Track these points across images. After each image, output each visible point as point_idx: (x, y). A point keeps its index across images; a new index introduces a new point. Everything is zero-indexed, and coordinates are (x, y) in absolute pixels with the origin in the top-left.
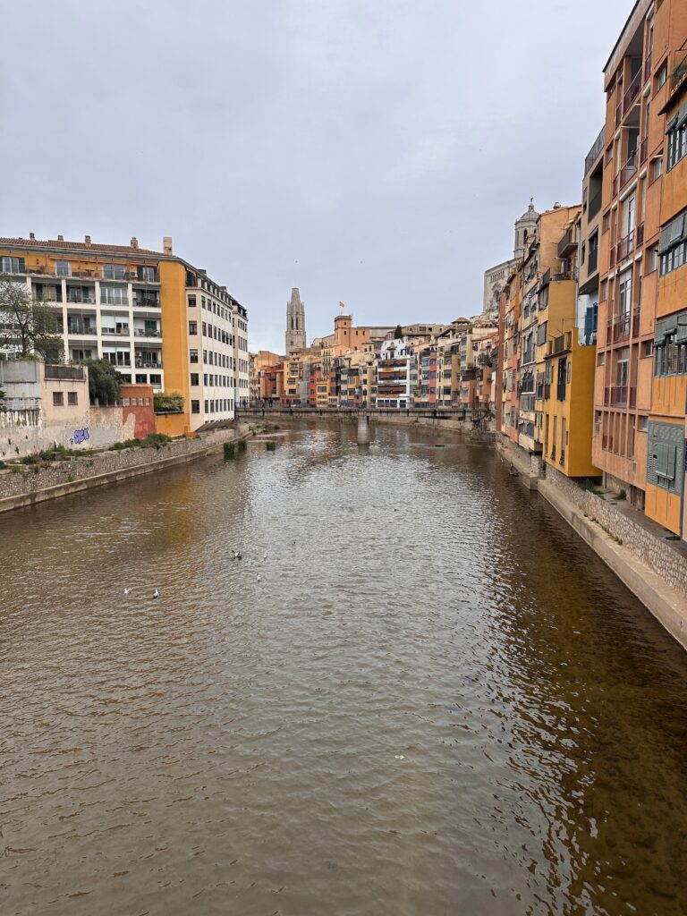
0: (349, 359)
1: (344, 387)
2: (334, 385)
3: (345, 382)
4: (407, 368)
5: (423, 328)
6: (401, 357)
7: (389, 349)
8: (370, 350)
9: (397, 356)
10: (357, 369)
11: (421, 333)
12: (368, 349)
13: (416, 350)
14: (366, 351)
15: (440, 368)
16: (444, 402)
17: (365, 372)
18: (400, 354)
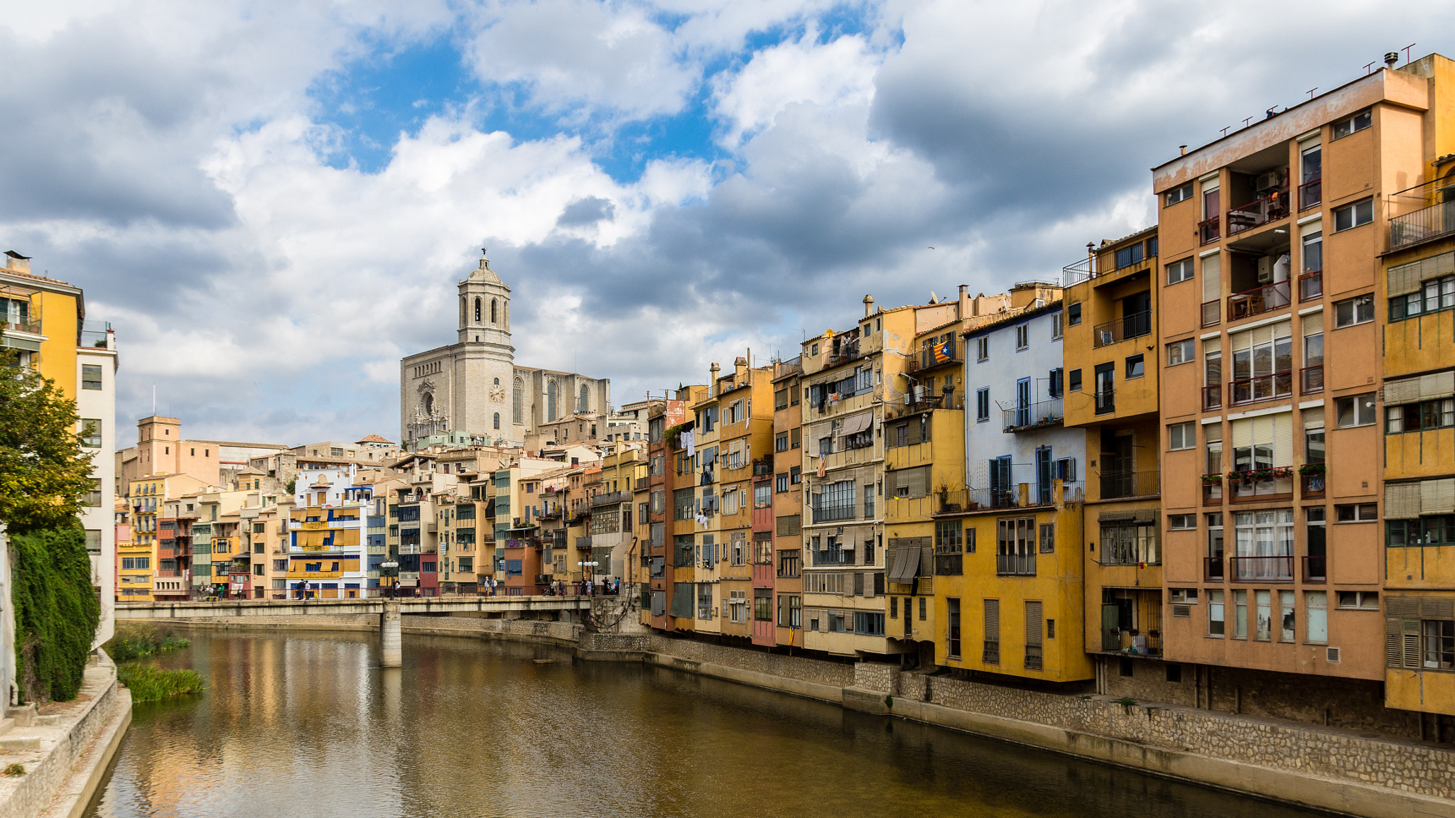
0: (215, 505)
1: (198, 559)
2: (170, 554)
3: (206, 549)
4: (363, 523)
5: (337, 451)
6: (348, 503)
7: (314, 487)
8: (257, 486)
9: (332, 500)
10: (236, 525)
11: (336, 459)
12: (253, 485)
13: (376, 491)
14: (249, 488)
15: (447, 525)
16: (456, 585)
17: (260, 528)
18: (340, 496)
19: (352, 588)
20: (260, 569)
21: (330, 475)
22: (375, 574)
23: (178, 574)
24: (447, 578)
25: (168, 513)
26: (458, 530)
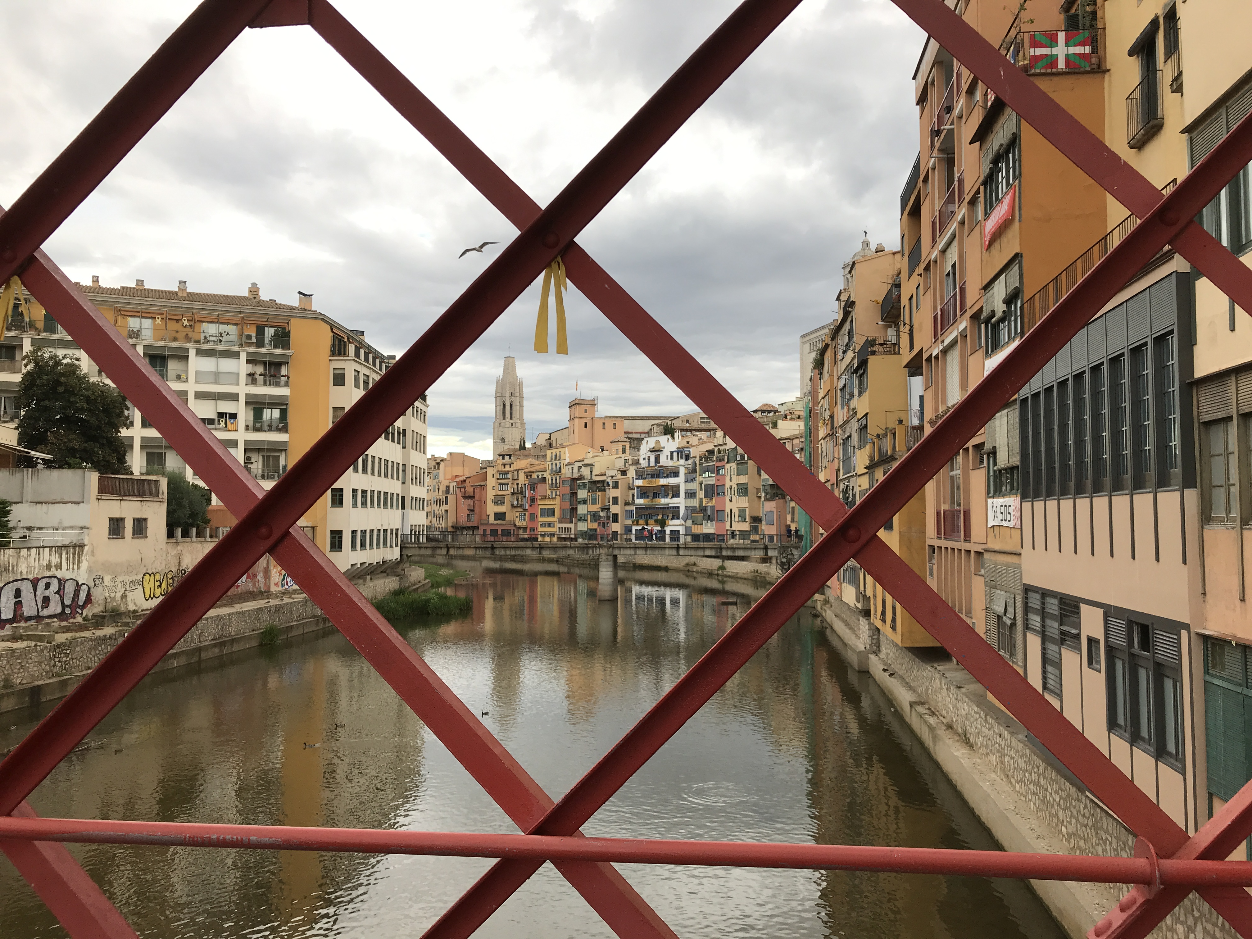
0: (591, 466)
1: (582, 510)
2: (567, 506)
3: (584, 502)
4: (680, 480)
6: (670, 463)
7: (652, 451)
8: (624, 451)
9: (664, 461)
10: (603, 481)
11: (703, 426)
12: (621, 451)
13: (694, 452)
14: (617, 454)
15: (731, 481)
16: (738, 533)
17: (616, 486)
18: (669, 457)
19: (675, 534)
20: (615, 518)
21: (664, 440)
22: (689, 523)
23: (571, 522)
24: (731, 527)
25: (567, 472)
26: (737, 484)
